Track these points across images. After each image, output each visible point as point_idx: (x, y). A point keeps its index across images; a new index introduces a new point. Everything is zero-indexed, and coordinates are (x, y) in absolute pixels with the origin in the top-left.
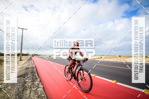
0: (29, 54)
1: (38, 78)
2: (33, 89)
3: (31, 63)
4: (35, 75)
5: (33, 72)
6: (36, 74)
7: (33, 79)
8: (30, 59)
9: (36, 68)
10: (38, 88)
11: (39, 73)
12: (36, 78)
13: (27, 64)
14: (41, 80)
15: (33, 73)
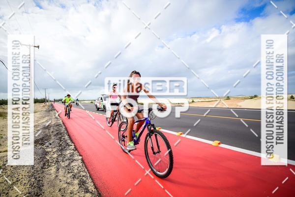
0: (47, 98)
1: (70, 144)
2: (63, 164)
3: (54, 117)
4: (64, 139)
5: (59, 134)
6: (67, 137)
7: (60, 145)
8: (50, 108)
9: (65, 126)
10: (72, 162)
11: (71, 135)
12: (68, 145)
13: (46, 118)
14: (77, 147)
15: (60, 136)
